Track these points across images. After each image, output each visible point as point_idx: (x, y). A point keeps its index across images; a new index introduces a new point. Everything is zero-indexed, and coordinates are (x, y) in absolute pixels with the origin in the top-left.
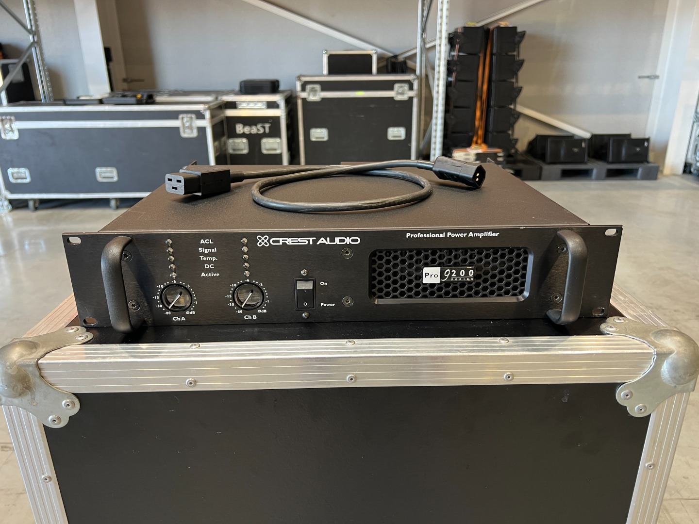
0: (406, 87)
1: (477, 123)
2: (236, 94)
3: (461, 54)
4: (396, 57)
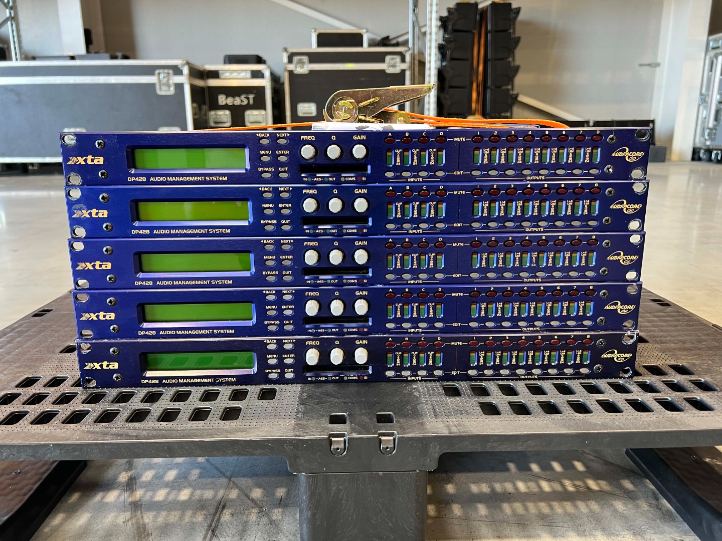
0: (398, 59)
1: (474, 105)
2: (220, 64)
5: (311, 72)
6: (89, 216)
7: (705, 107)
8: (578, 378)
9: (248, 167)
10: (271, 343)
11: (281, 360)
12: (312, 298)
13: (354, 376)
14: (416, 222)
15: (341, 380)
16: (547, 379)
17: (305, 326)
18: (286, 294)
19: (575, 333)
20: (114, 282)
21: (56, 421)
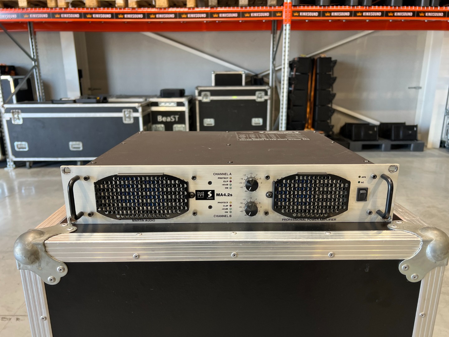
0: (263, 93)
1: (308, 116)
2: (158, 97)
3: (297, 74)
4: (257, 75)
5: (212, 101)
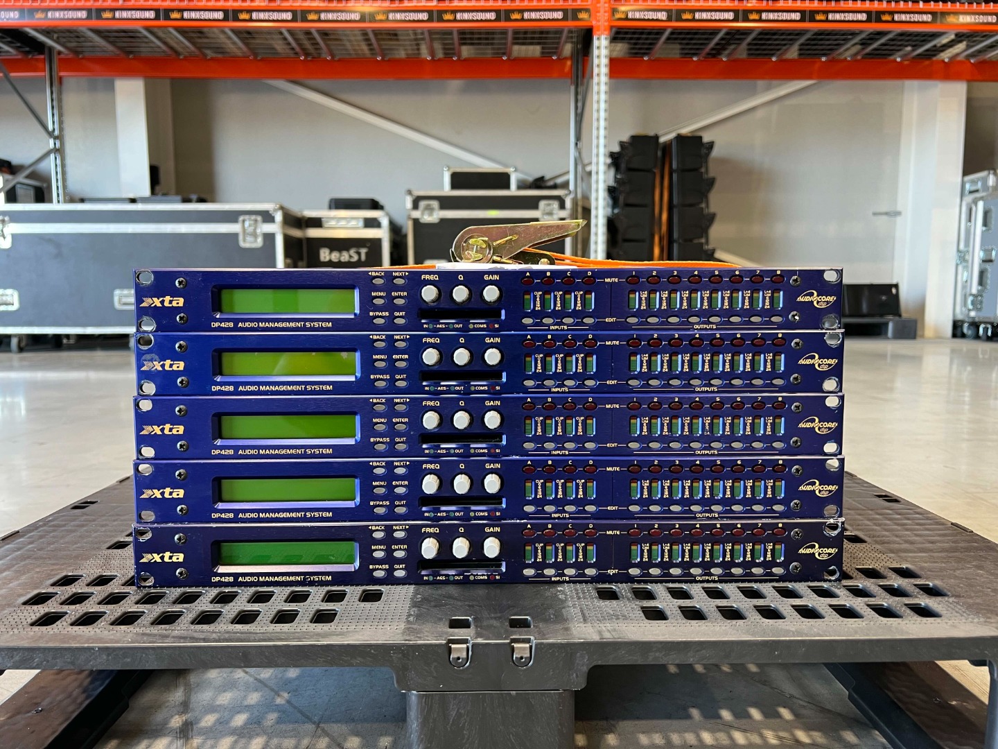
0: (555, 205)
2: (324, 209)
5: (443, 221)
6: (161, 369)
7: (966, 268)
8: (771, 581)
9: (357, 311)
10: (377, 530)
11: (389, 552)
12: (431, 472)
13: (483, 575)
14: (560, 378)
15: (466, 582)
16: (731, 581)
17: (421, 508)
18: (398, 467)
19: (764, 521)
20: (185, 451)
21: (101, 623)
